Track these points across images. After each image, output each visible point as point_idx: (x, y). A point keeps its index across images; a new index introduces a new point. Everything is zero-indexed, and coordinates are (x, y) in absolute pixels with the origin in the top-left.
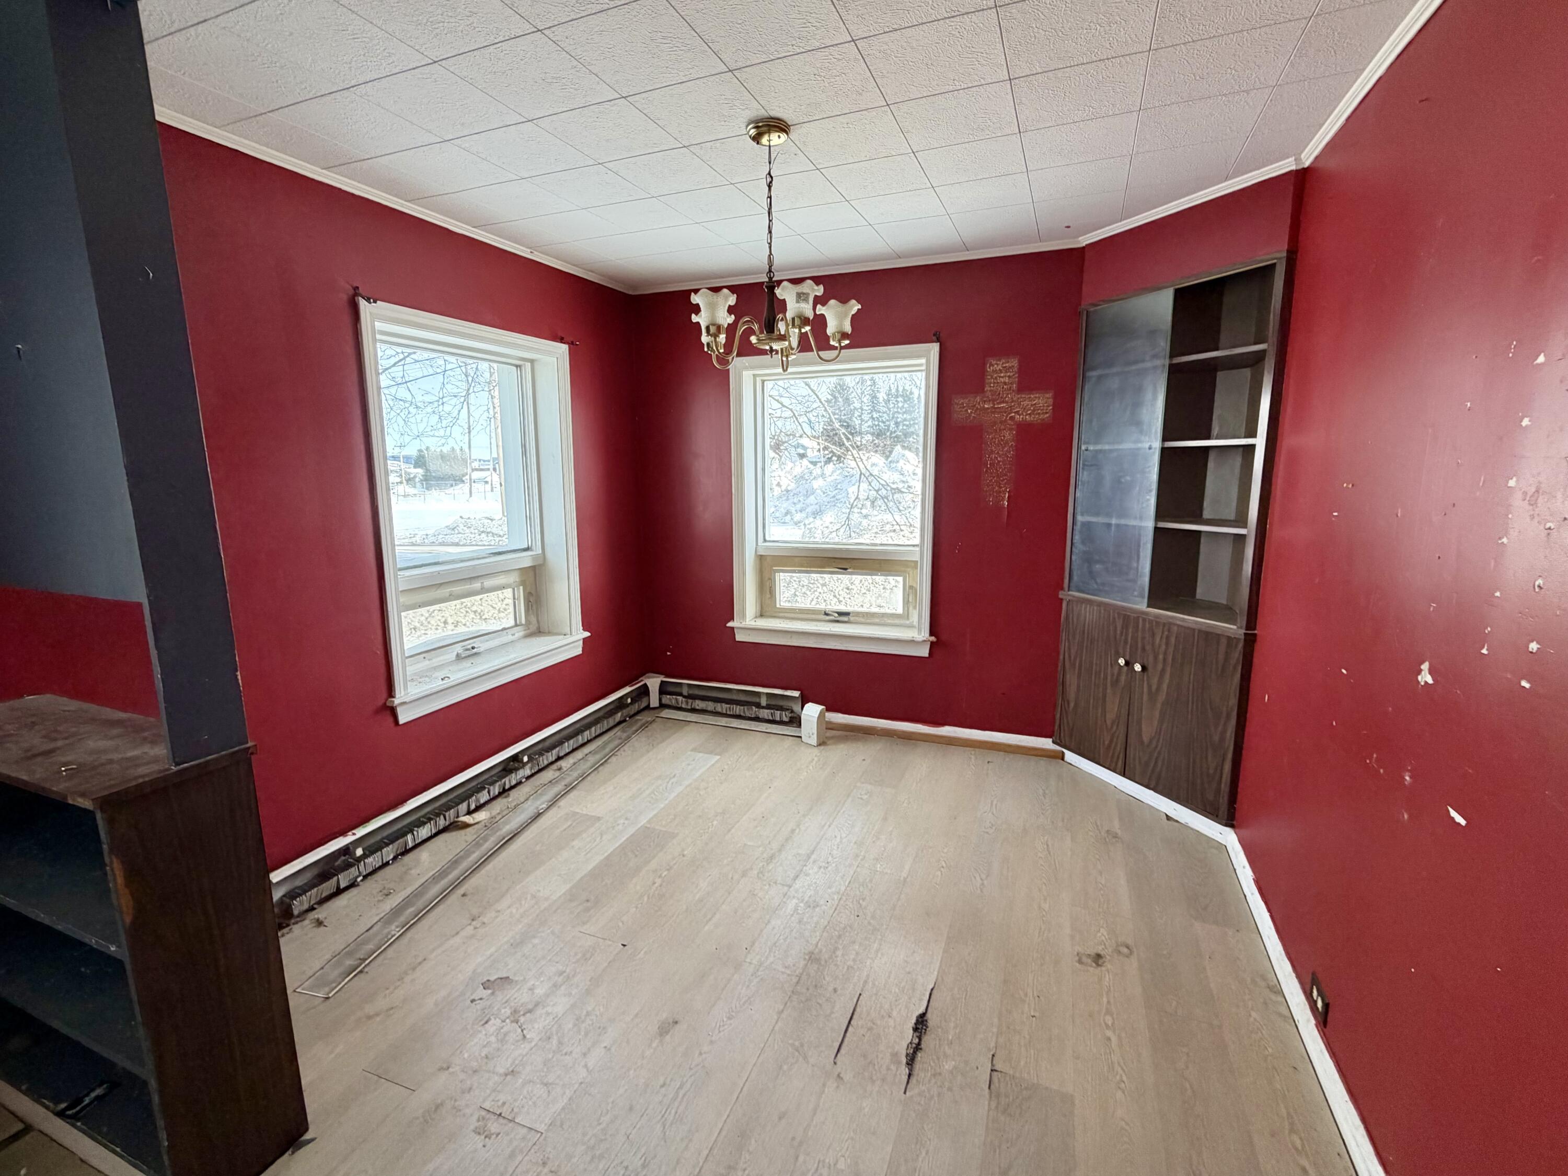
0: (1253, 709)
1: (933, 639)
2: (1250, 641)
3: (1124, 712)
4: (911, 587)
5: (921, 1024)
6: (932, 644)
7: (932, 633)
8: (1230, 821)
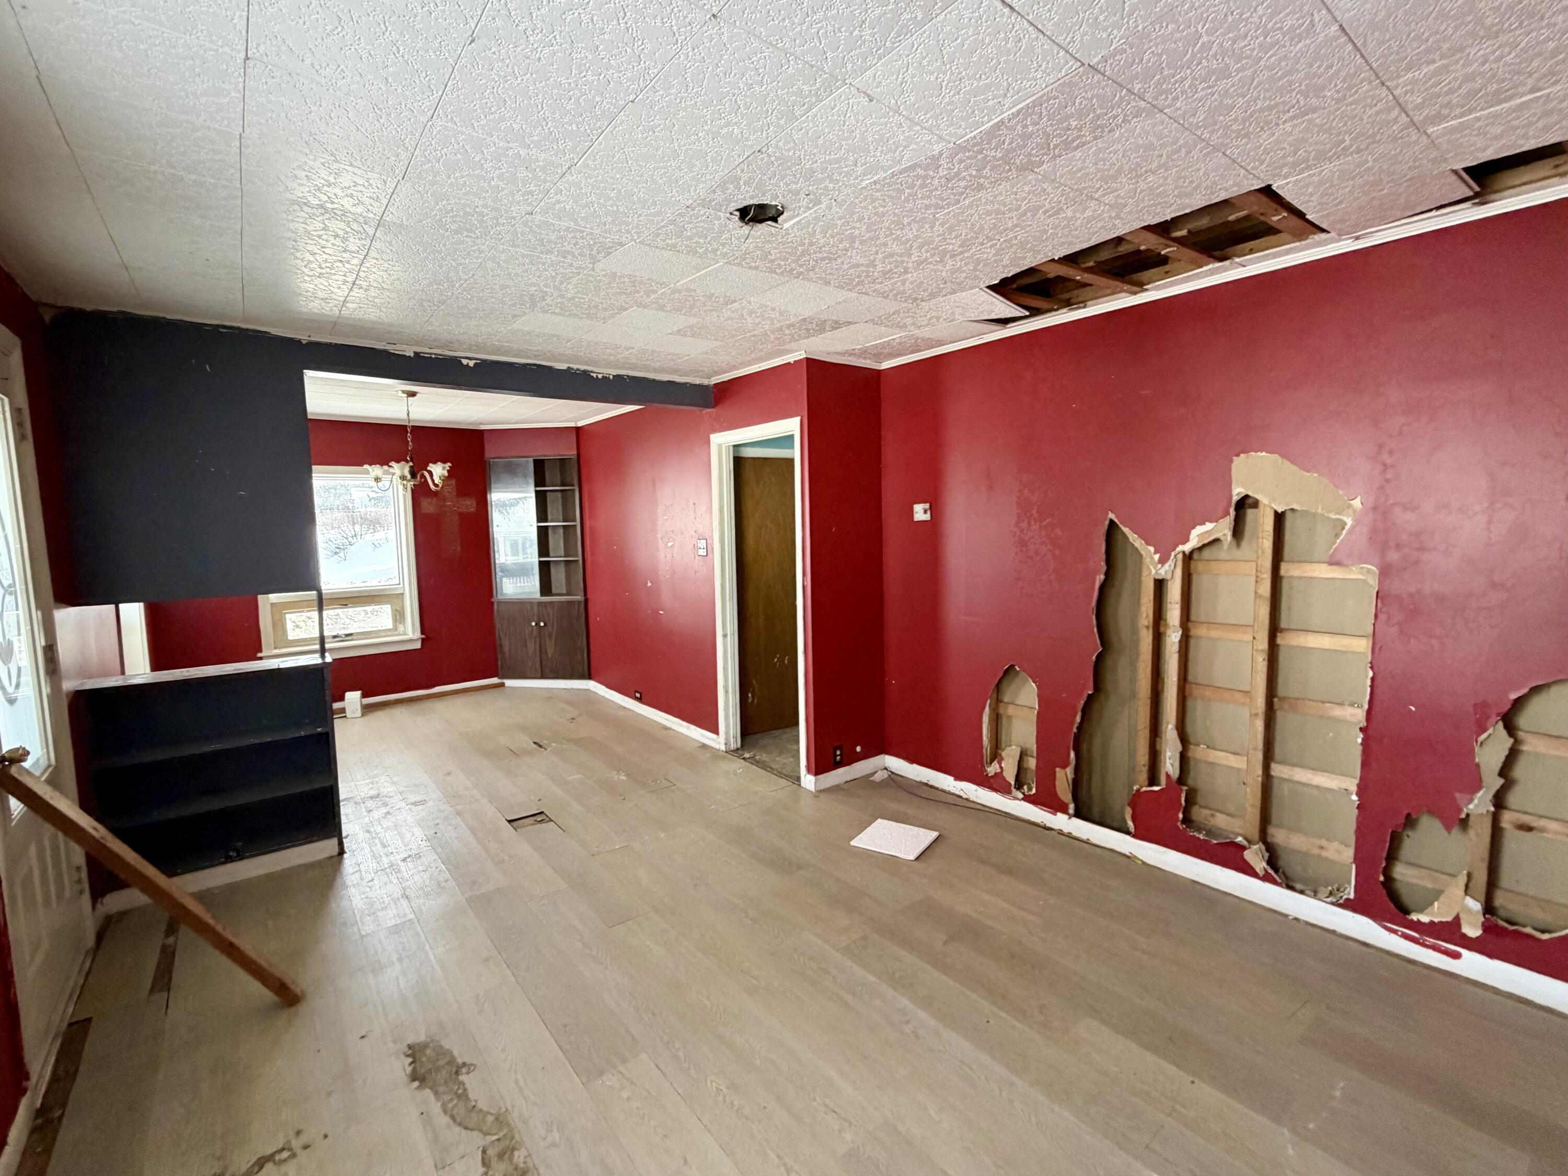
0: (591, 627)
1: (423, 636)
2: (586, 601)
3: (538, 647)
4: (396, 610)
5: (535, 743)
6: (423, 640)
7: (422, 633)
8: (590, 677)
